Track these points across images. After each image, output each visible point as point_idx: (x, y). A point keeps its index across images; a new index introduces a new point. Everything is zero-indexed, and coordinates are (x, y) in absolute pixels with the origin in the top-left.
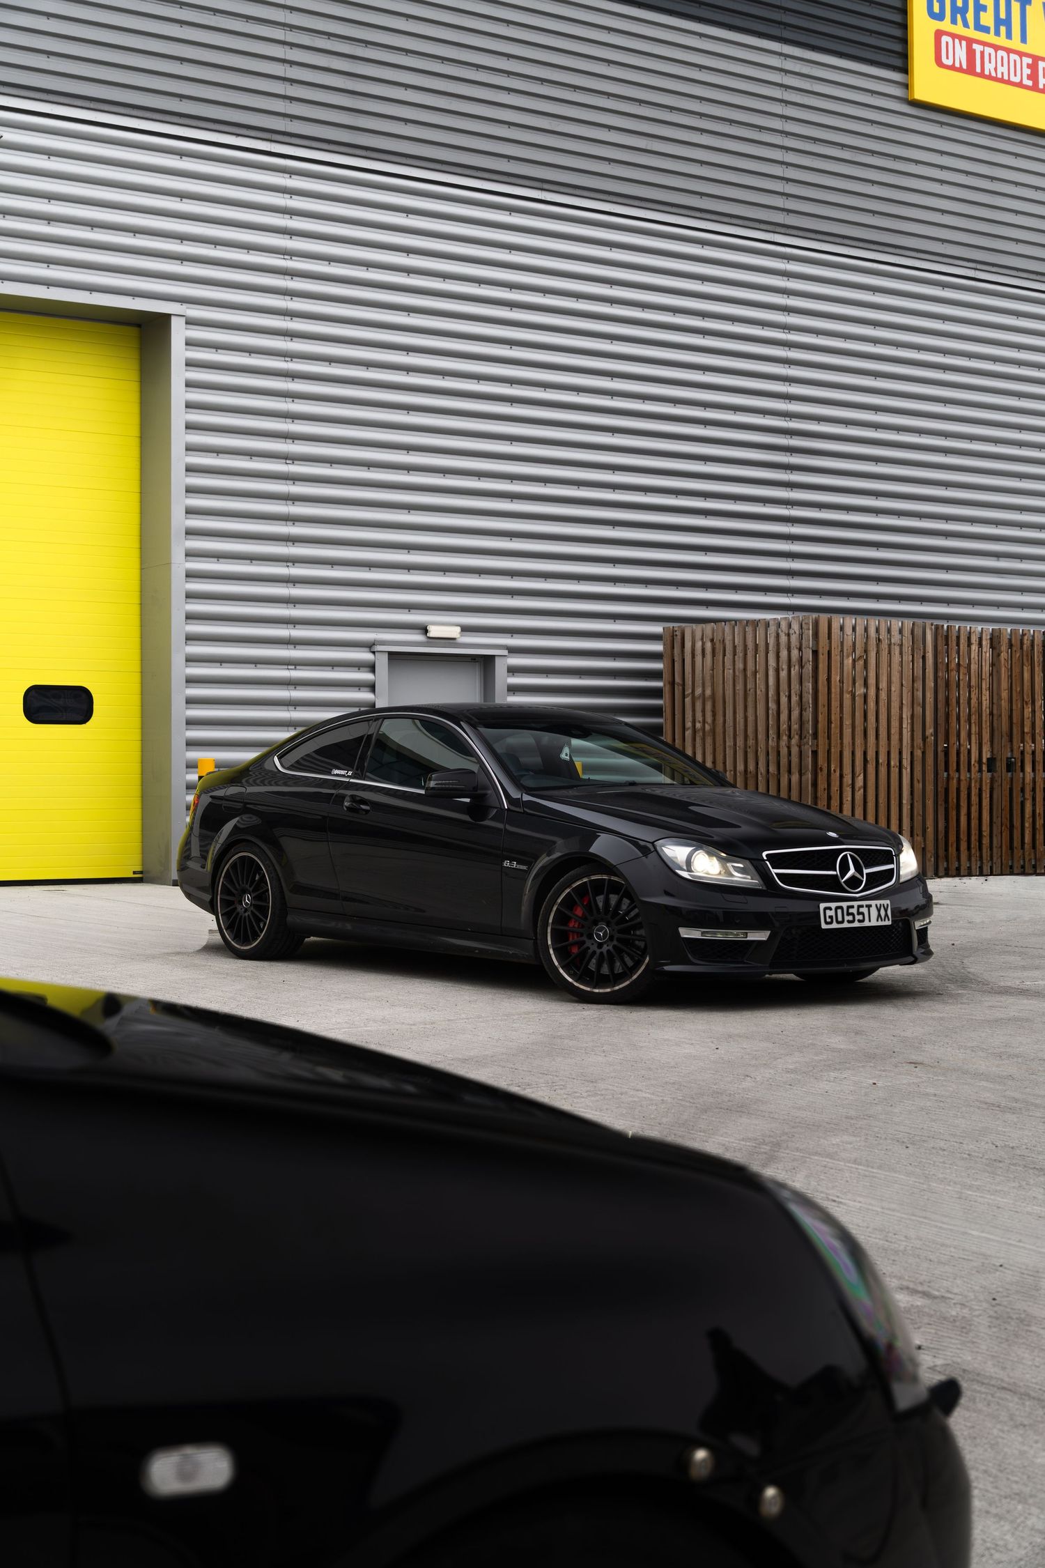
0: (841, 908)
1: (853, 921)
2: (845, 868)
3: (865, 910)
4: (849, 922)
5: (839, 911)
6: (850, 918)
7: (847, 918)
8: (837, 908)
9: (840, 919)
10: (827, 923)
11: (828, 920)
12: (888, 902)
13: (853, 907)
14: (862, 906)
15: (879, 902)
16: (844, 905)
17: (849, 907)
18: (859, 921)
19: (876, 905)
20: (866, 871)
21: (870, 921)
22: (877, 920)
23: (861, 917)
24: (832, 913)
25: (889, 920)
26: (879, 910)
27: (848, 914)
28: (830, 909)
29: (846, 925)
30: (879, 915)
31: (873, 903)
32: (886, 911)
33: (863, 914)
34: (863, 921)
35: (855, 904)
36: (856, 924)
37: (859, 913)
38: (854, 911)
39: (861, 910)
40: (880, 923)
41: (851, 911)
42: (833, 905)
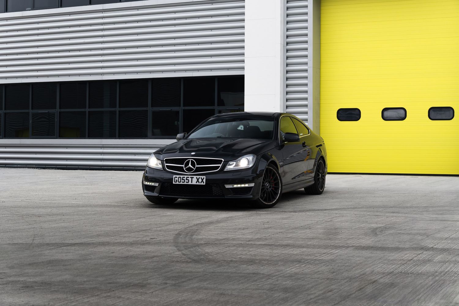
0: (181, 177)
1: (184, 182)
2: (187, 164)
3: (190, 179)
4: (182, 182)
5: (180, 178)
6: (183, 181)
7: (182, 181)
8: (179, 177)
9: (180, 181)
10: (175, 182)
11: (176, 181)
12: (205, 177)
13: (184, 177)
14: (189, 177)
15: (198, 177)
16: (182, 176)
17: (183, 177)
18: (186, 182)
19: (197, 178)
20: (196, 166)
21: (192, 182)
22: (196, 183)
23: (187, 181)
24: (177, 179)
25: (204, 183)
26: (198, 180)
27: (183, 180)
28: (177, 177)
29: (181, 183)
30: (198, 181)
31: (195, 177)
32: (202, 180)
33: (188, 180)
34: (188, 182)
35: (186, 176)
36: (185, 183)
37: (187, 180)
38: (185, 179)
39: (188, 178)
40: (198, 183)
41: (184, 178)
42: (178, 176)
